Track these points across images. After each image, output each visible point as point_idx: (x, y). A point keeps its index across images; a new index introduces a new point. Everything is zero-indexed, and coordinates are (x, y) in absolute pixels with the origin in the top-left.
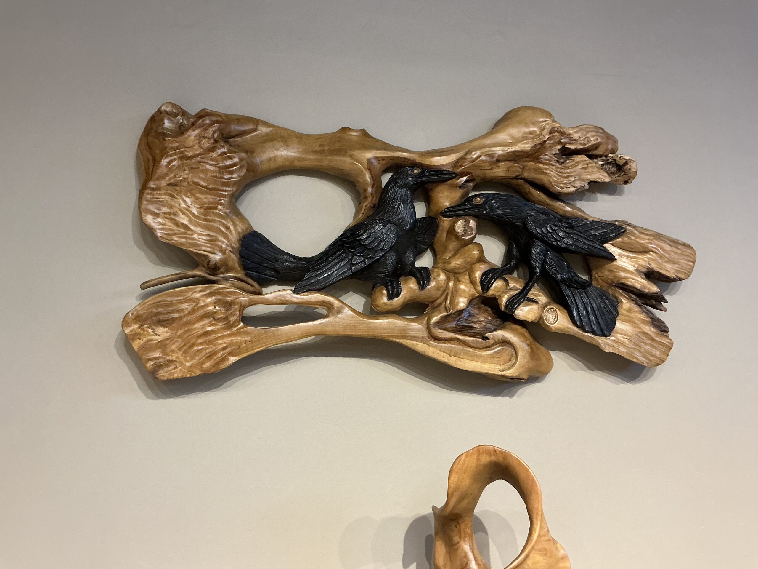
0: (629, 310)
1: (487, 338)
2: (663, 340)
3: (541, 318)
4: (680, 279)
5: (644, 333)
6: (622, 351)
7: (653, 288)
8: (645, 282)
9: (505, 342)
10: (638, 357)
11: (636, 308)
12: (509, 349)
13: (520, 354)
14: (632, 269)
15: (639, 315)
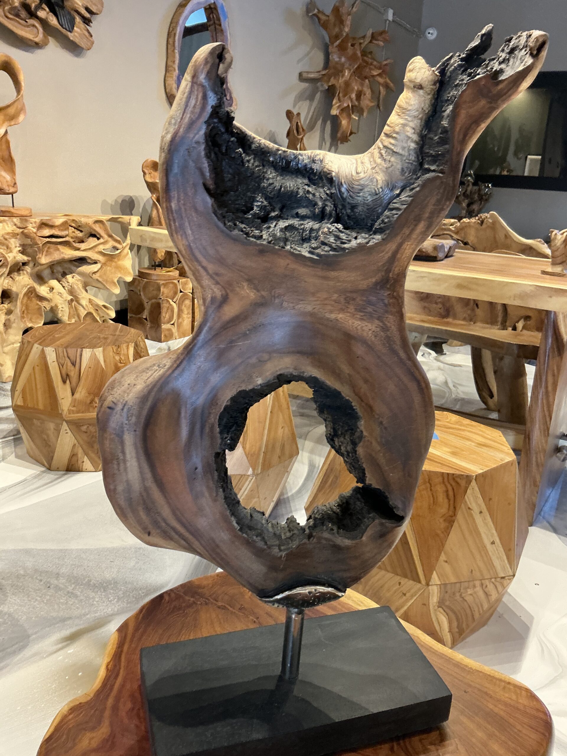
0: (79, 23)
1: (26, 22)
2: (91, 39)
3: (47, 18)
4: (97, 14)
5: (84, 34)
6: (77, 41)
7: (87, 15)
8: (85, 11)
9: (34, 26)
10: (82, 45)
11: (81, 22)
12: (35, 30)
13: (40, 32)
14: (80, 4)
15: (82, 25)
